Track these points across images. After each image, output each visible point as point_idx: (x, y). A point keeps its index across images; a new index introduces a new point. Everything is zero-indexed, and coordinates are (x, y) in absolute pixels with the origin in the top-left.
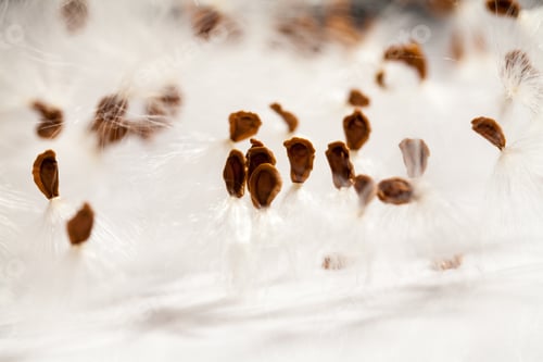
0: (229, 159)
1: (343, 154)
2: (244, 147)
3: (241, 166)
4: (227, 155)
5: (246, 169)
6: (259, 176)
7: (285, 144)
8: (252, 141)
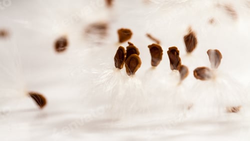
0: (118, 51)
1: (176, 53)
2: (125, 45)
3: (123, 55)
4: (117, 49)
5: (125, 56)
6: (130, 60)
7: (149, 47)
8: (129, 43)
